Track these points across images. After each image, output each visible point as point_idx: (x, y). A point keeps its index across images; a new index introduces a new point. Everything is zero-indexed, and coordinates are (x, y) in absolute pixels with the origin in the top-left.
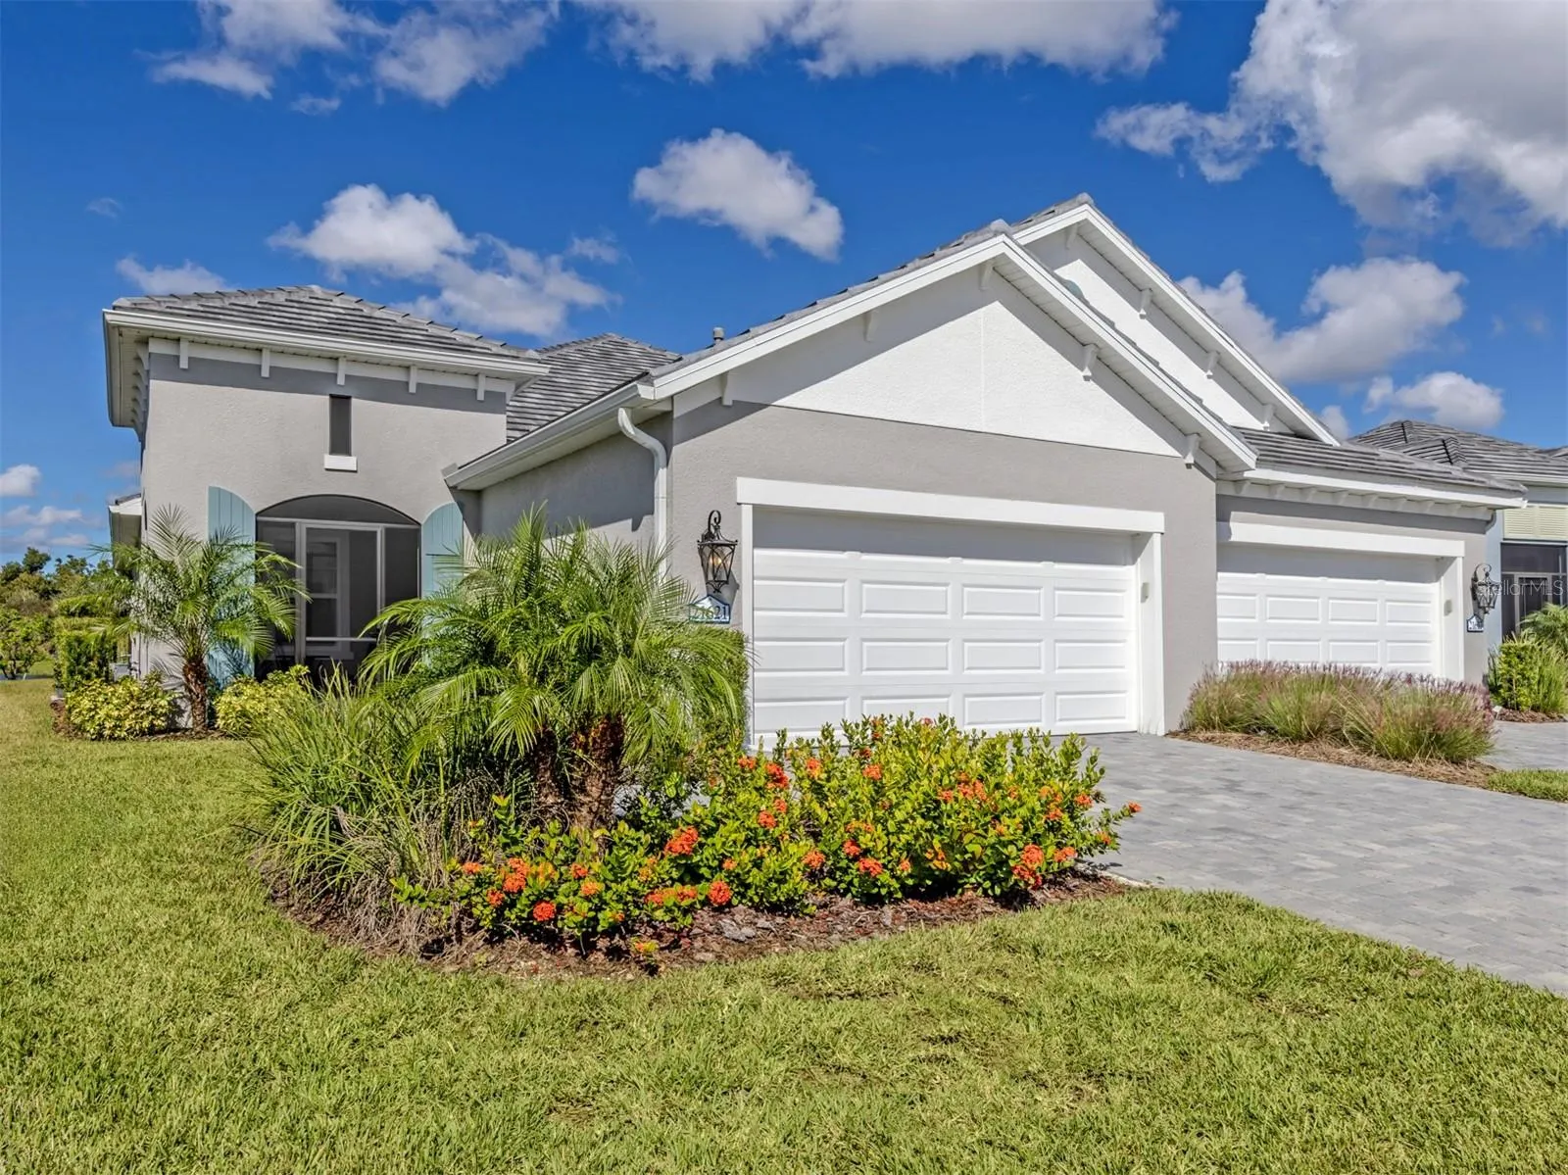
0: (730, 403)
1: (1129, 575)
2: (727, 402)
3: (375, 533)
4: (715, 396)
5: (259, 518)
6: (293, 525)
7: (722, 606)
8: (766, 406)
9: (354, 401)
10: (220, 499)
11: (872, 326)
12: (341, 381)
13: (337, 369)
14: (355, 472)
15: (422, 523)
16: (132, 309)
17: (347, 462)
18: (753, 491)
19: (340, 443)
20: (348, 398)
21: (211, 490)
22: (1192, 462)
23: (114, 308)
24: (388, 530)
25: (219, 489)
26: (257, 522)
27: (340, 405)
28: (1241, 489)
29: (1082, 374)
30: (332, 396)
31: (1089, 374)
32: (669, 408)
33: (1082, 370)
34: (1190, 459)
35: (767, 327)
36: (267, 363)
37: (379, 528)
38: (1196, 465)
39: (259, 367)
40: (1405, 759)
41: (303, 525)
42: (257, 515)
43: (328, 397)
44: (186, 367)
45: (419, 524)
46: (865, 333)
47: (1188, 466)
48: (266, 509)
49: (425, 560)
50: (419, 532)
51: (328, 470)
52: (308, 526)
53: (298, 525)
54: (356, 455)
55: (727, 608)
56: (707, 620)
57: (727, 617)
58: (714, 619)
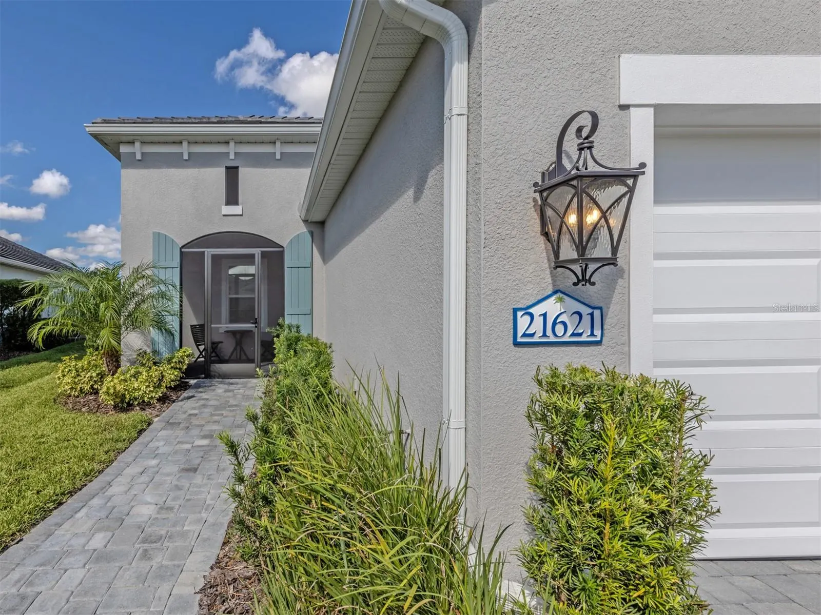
3: (254, 255)
5: (183, 250)
6: (204, 252)
7: (585, 311)
9: (240, 169)
10: (160, 240)
12: (232, 156)
13: (229, 149)
14: (241, 215)
15: (285, 246)
16: (102, 123)
17: (237, 210)
19: (232, 198)
20: (237, 168)
21: (154, 233)
23: (93, 123)
24: (263, 253)
25: (159, 233)
26: (181, 253)
27: (232, 173)
30: (227, 168)
36: (186, 150)
37: (257, 252)
39: (181, 154)
41: (209, 252)
42: (183, 247)
43: (224, 168)
44: (140, 158)
45: (283, 247)
48: (187, 244)
49: (287, 271)
50: (282, 252)
51: (224, 215)
52: (212, 253)
53: (206, 253)
54: (242, 204)
55: (597, 313)
56: (552, 339)
57: (597, 332)
58: (566, 339)
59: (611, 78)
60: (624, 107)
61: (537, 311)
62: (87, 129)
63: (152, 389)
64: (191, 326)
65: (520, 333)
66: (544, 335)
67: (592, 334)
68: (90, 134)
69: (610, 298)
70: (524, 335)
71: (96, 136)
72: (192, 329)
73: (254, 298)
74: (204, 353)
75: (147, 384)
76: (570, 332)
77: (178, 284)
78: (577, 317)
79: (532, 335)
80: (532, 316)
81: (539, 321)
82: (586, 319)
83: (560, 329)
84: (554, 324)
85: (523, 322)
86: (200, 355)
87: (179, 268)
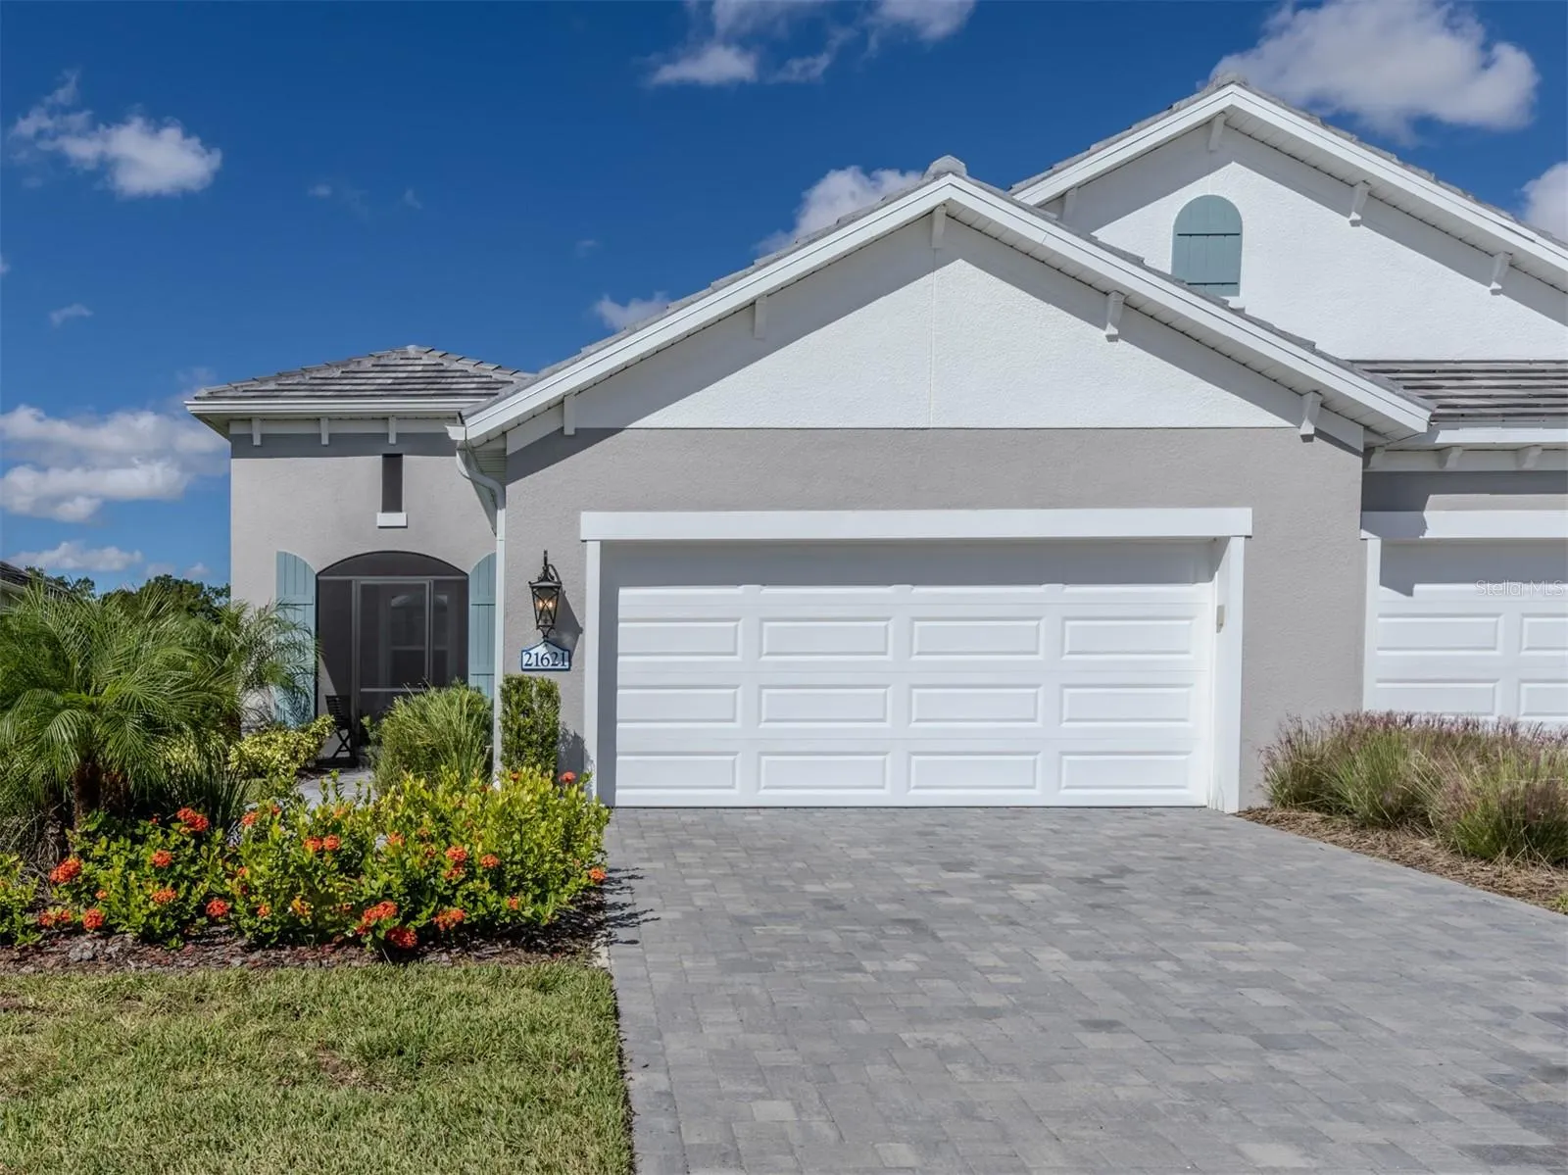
0: (573, 433)
1: (1202, 596)
2: (569, 431)
3: (424, 585)
4: (554, 427)
5: (320, 578)
6: (350, 581)
7: (559, 652)
8: (622, 429)
9: (404, 457)
10: (287, 564)
11: (760, 318)
12: (392, 440)
13: (388, 428)
14: (406, 527)
15: (469, 573)
16: (209, 398)
17: (399, 519)
18: (599, 526)
19: (392, 500)
20: (400, 456)
21: (279, 553)
22: (1311, 431)
23: (196, 398)
25: (286, 554)
26: (317, 581)
27: (393, 465)
28: (1445, 463)
29: (1104, 333)
30: (385, 456)
31: (1115, 332)
32: (502, 446)
33: (1104, 328)
34: (1308, 428)
35: (601, 344)
36: (325, 431)
37: (427, 581)
38: (1319, 433)
39: (319, 436)
40: (1483, 858)
41: (357, 581)
42: (319, 574)
43: (381, 457)
44: (259, 443)
45: (466, 575)
46: (753, 330)
47: (1307, 438)
48: (324, 570)
49: (471, 608)
50: (467, 581)
51: (380, 527)
52: (363, 582)
53: (353, 583)
54: (406, 511)
55: (566, 653)
56: (542, 667)
57: (567, 664)
58: (550, 667)
59: (575, 524)
60: (585, 541)
61: (533, 652)
62: (189, 408)
63: (288, 758)
64: (327, 697)
65: (524, 663)
66: (537, 665)
67: (563, 665)
68: (193, 414)
69: (574, 646)
70: (527, 665)
71: (200, 416)
72: (328, 702)
73: (423, 652)
74: (348, 743)
75: (282, 752)
76: (551, 663)
77: (313, 629)
78: (554, 656)
79: (530, 665)
80: (530, 654)
81: (534, 657)
82: (560, 657)
83: (545, 662)
84: (542, 659)
85: (526, 658)
86: (341, 747)
87: (314, 606)
